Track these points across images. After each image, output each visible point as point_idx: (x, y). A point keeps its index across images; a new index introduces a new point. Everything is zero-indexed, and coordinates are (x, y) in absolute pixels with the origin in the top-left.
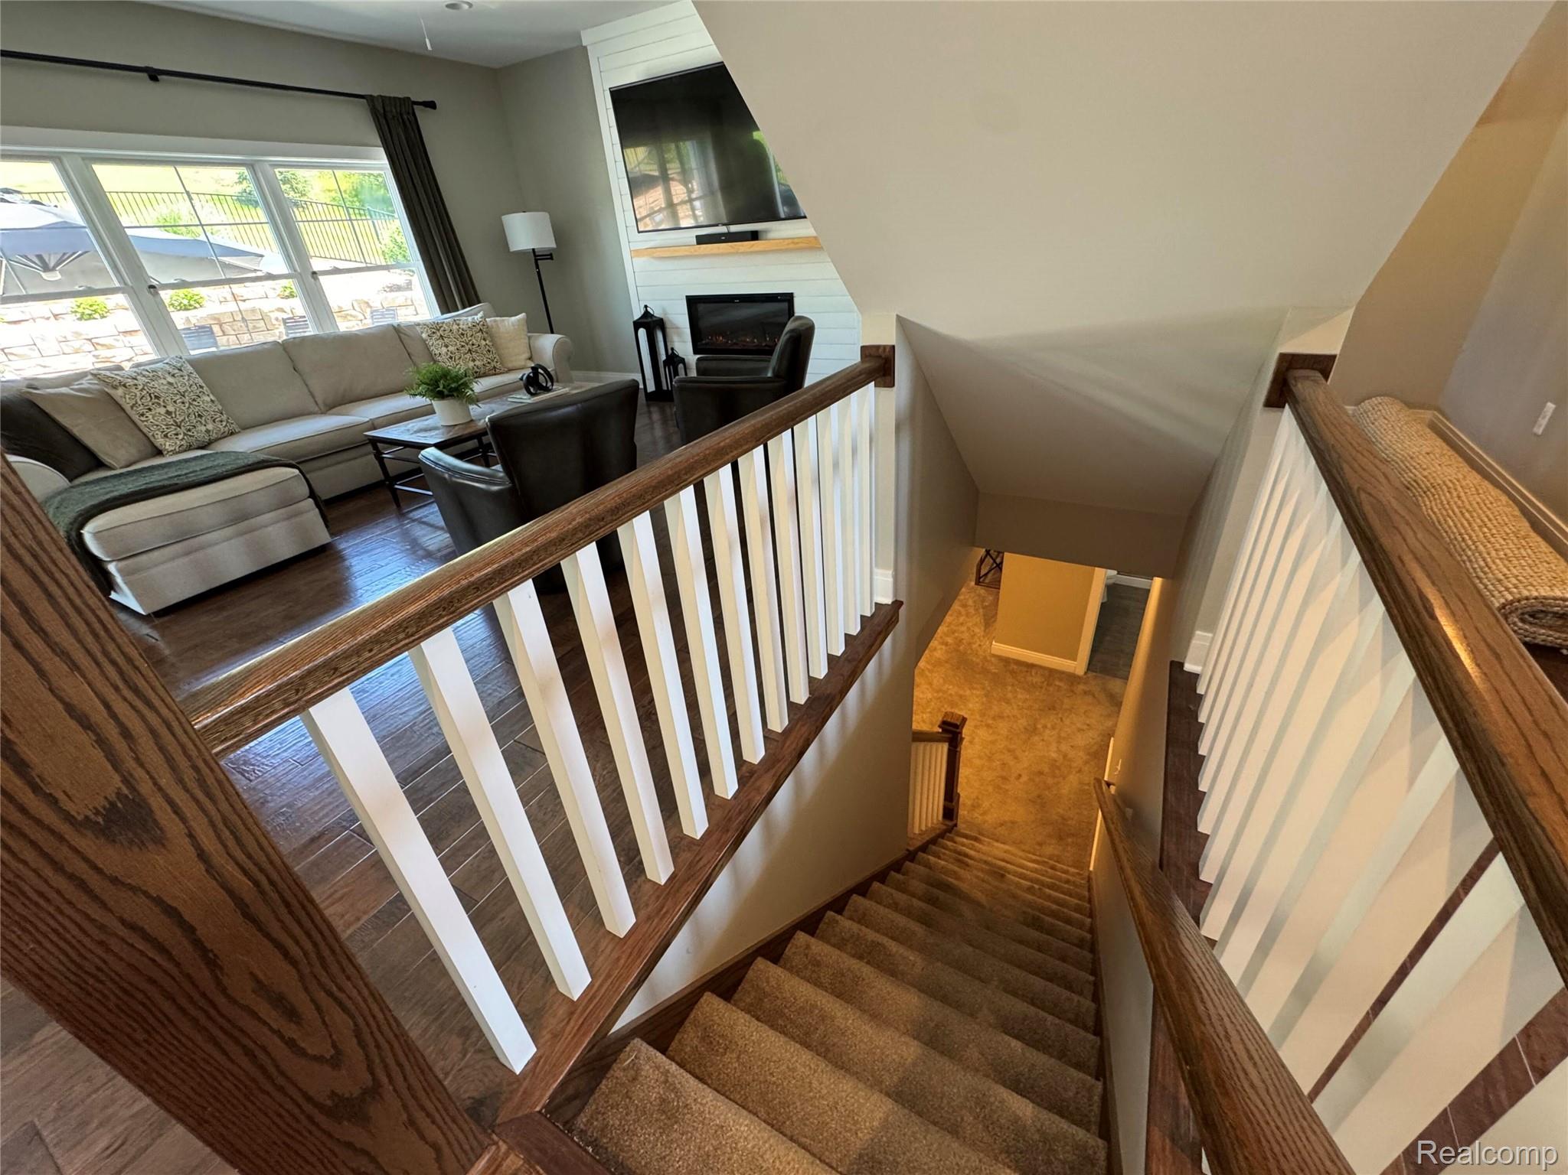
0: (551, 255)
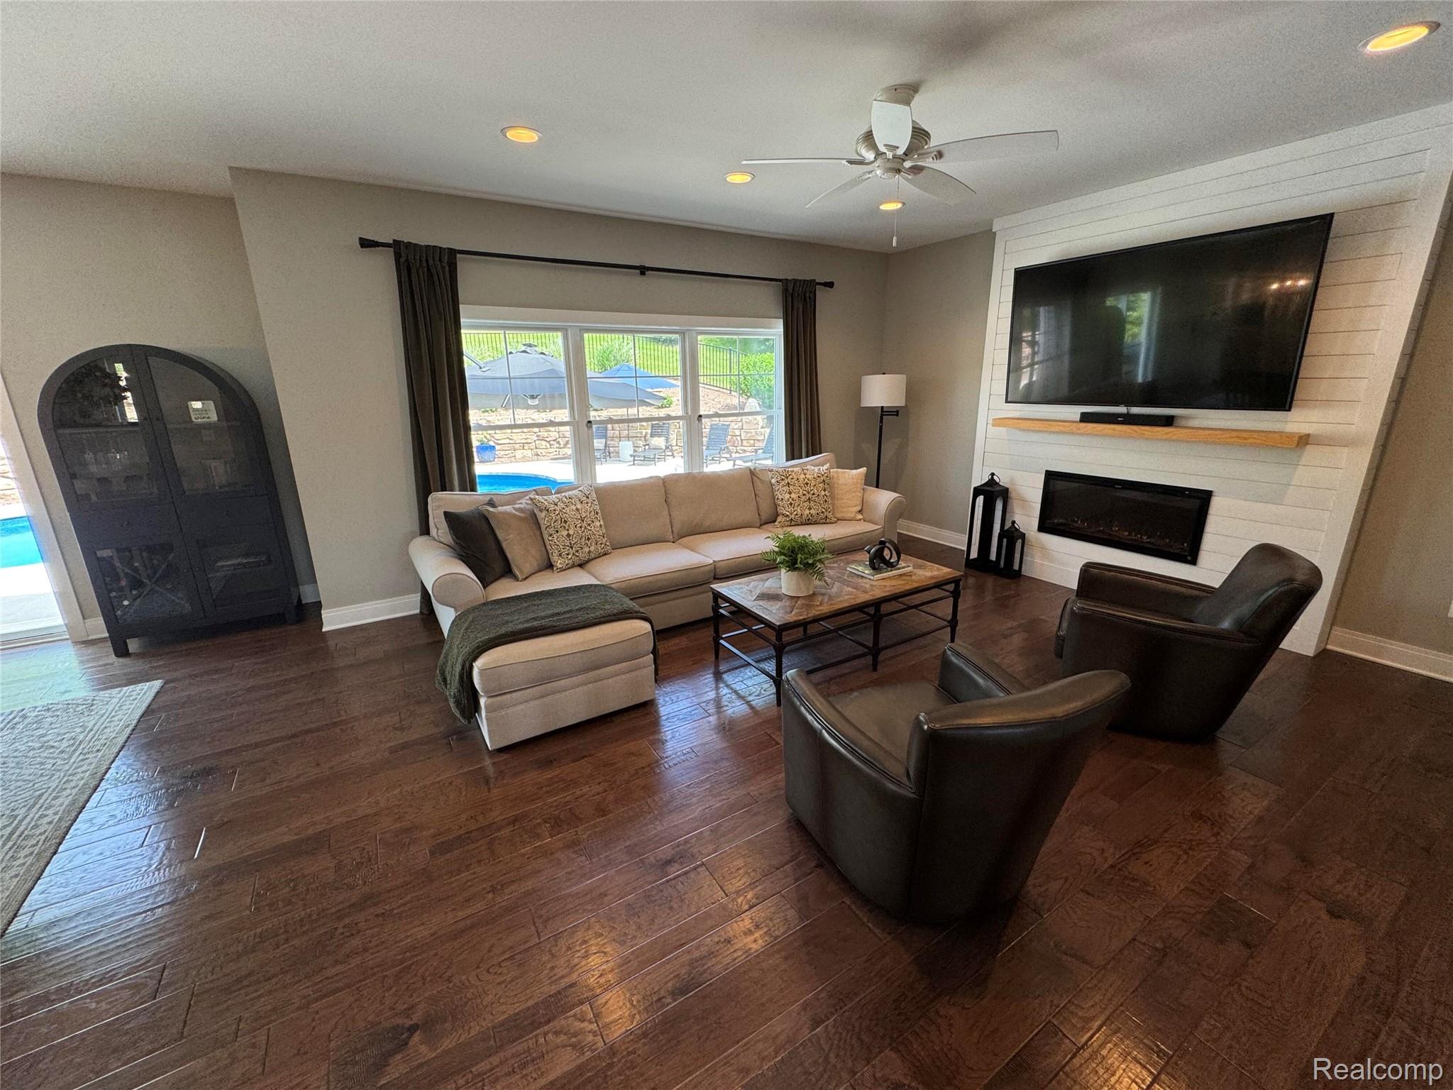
0: (898, 412)
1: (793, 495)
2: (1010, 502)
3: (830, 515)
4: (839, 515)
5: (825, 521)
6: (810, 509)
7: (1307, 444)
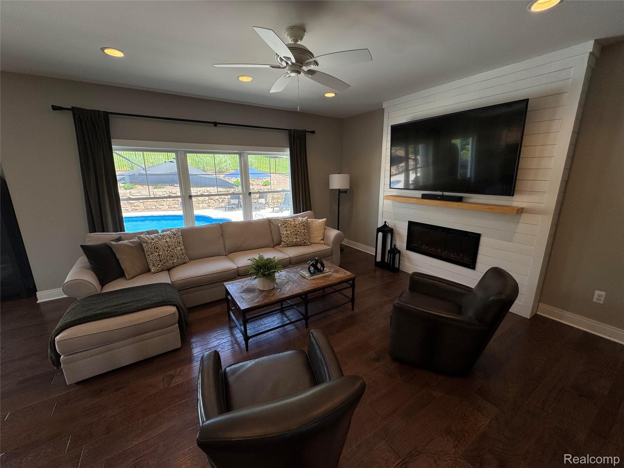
0: (346, 191)
1: (288, 232)
2: (394, 235)
3: (307, 241)
4: (313, 241)
5: (304, 244)
6: (296, 238)
7: (523, 212)
